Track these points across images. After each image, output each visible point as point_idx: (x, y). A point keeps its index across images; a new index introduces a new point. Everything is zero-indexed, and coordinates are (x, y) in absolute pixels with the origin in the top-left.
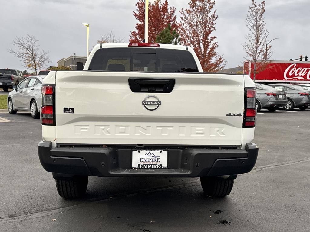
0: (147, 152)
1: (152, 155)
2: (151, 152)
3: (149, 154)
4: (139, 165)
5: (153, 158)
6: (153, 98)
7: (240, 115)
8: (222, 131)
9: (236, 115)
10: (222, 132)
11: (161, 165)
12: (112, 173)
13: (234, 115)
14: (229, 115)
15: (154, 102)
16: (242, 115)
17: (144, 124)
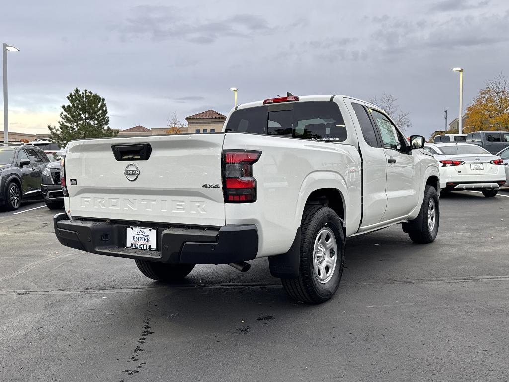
0: (139, 230)
1: (143, 234)
2: (143, 230)
3: (141, 233)
4: (132, 244)
5: (144, 237)
6: (132, 166)
7: (217, 186)
8: (203, 207)
9: (213, 186)
10: (203, 209)
11: (150, 246)
12: (97, 250)
13: (211, 186)
14: (205, 186)
15: (133, 171)
16: (221, 185)
17: (131, 197)
